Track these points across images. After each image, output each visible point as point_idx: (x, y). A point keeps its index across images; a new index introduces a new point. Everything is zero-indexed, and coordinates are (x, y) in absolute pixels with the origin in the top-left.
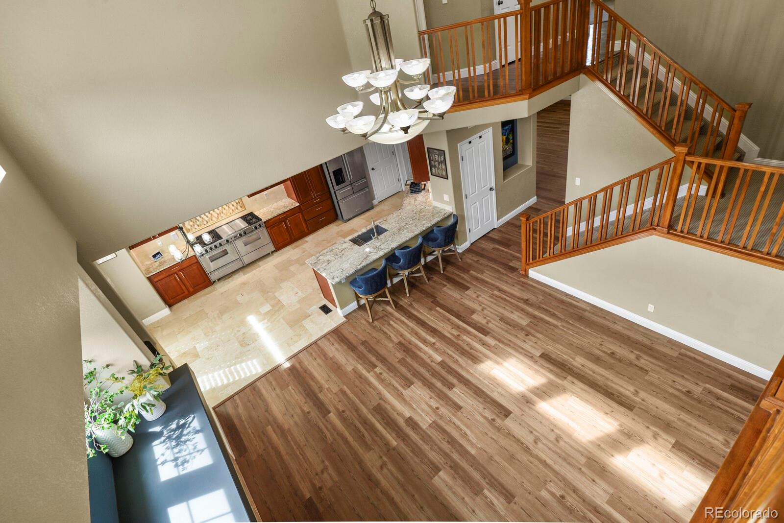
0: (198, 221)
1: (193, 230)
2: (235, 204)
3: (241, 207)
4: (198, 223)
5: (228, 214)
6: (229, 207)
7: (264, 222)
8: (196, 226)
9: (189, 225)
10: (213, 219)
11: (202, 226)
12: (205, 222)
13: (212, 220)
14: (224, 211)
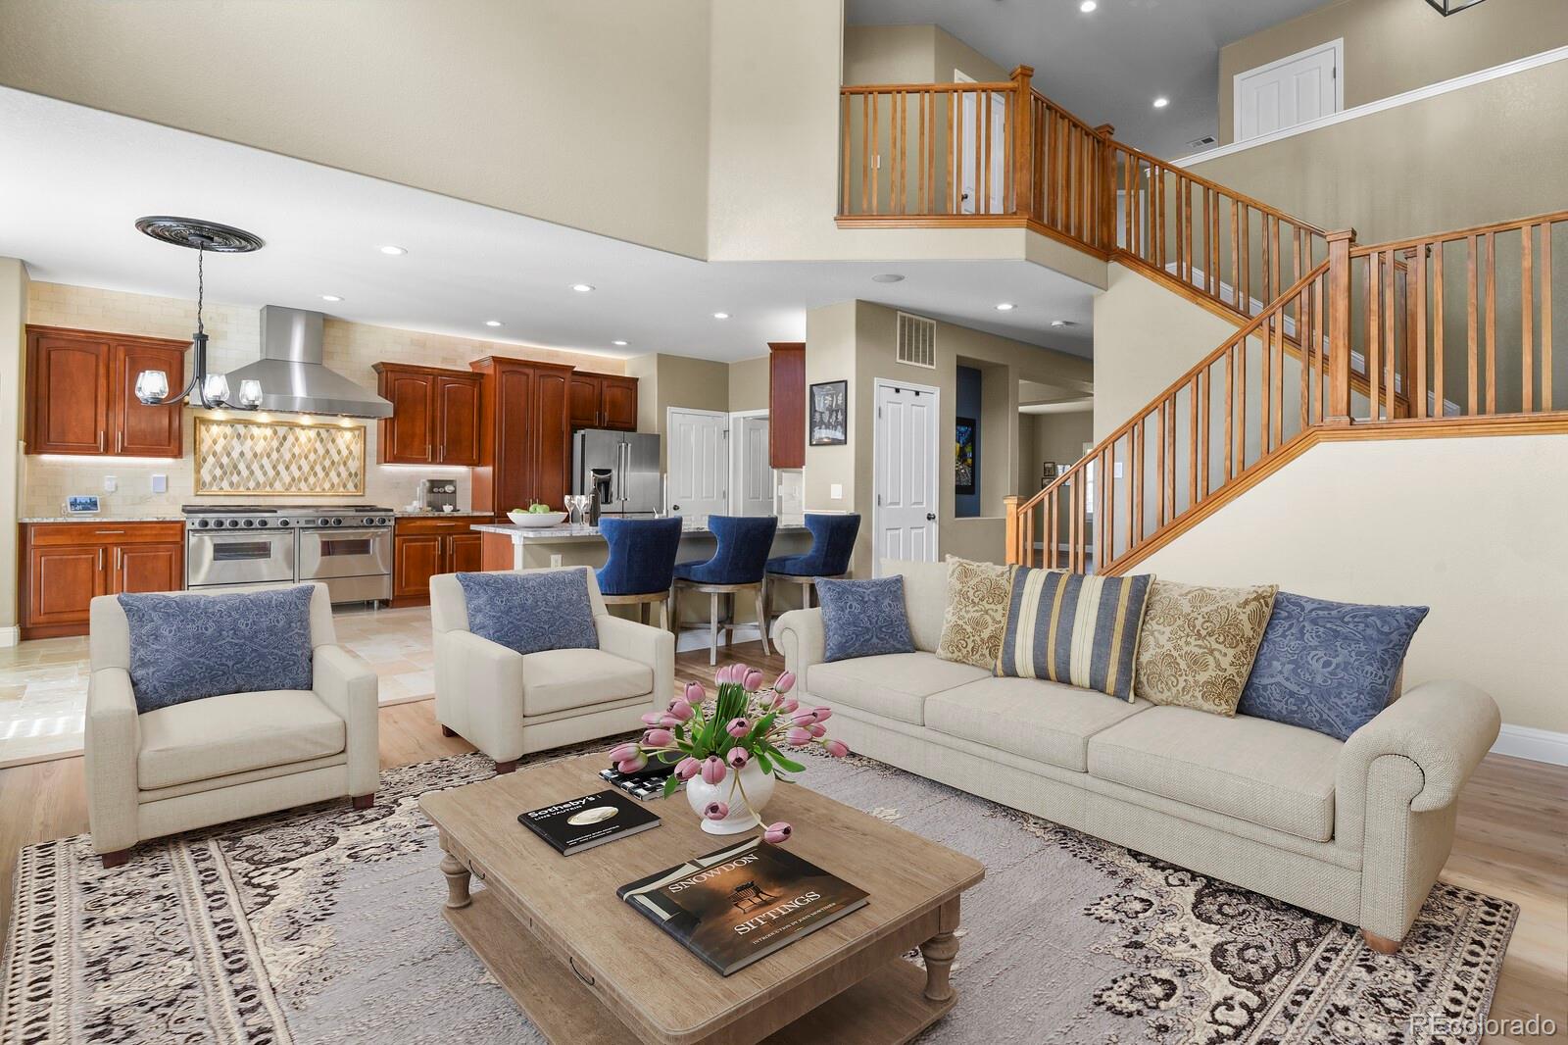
0: (239, 473)
1: (214, 488)
2: (344, 474)
3: (356, 486)
4: (235, 478)
5: (318, 489)
6: (327, 475)
7: (396, 519)
8: (225, 484)
9: (211, 472)
10: (278, 486)
11: (242, 489)
12: (252, 484)
13: (271, 486)
14: (312, 480)
